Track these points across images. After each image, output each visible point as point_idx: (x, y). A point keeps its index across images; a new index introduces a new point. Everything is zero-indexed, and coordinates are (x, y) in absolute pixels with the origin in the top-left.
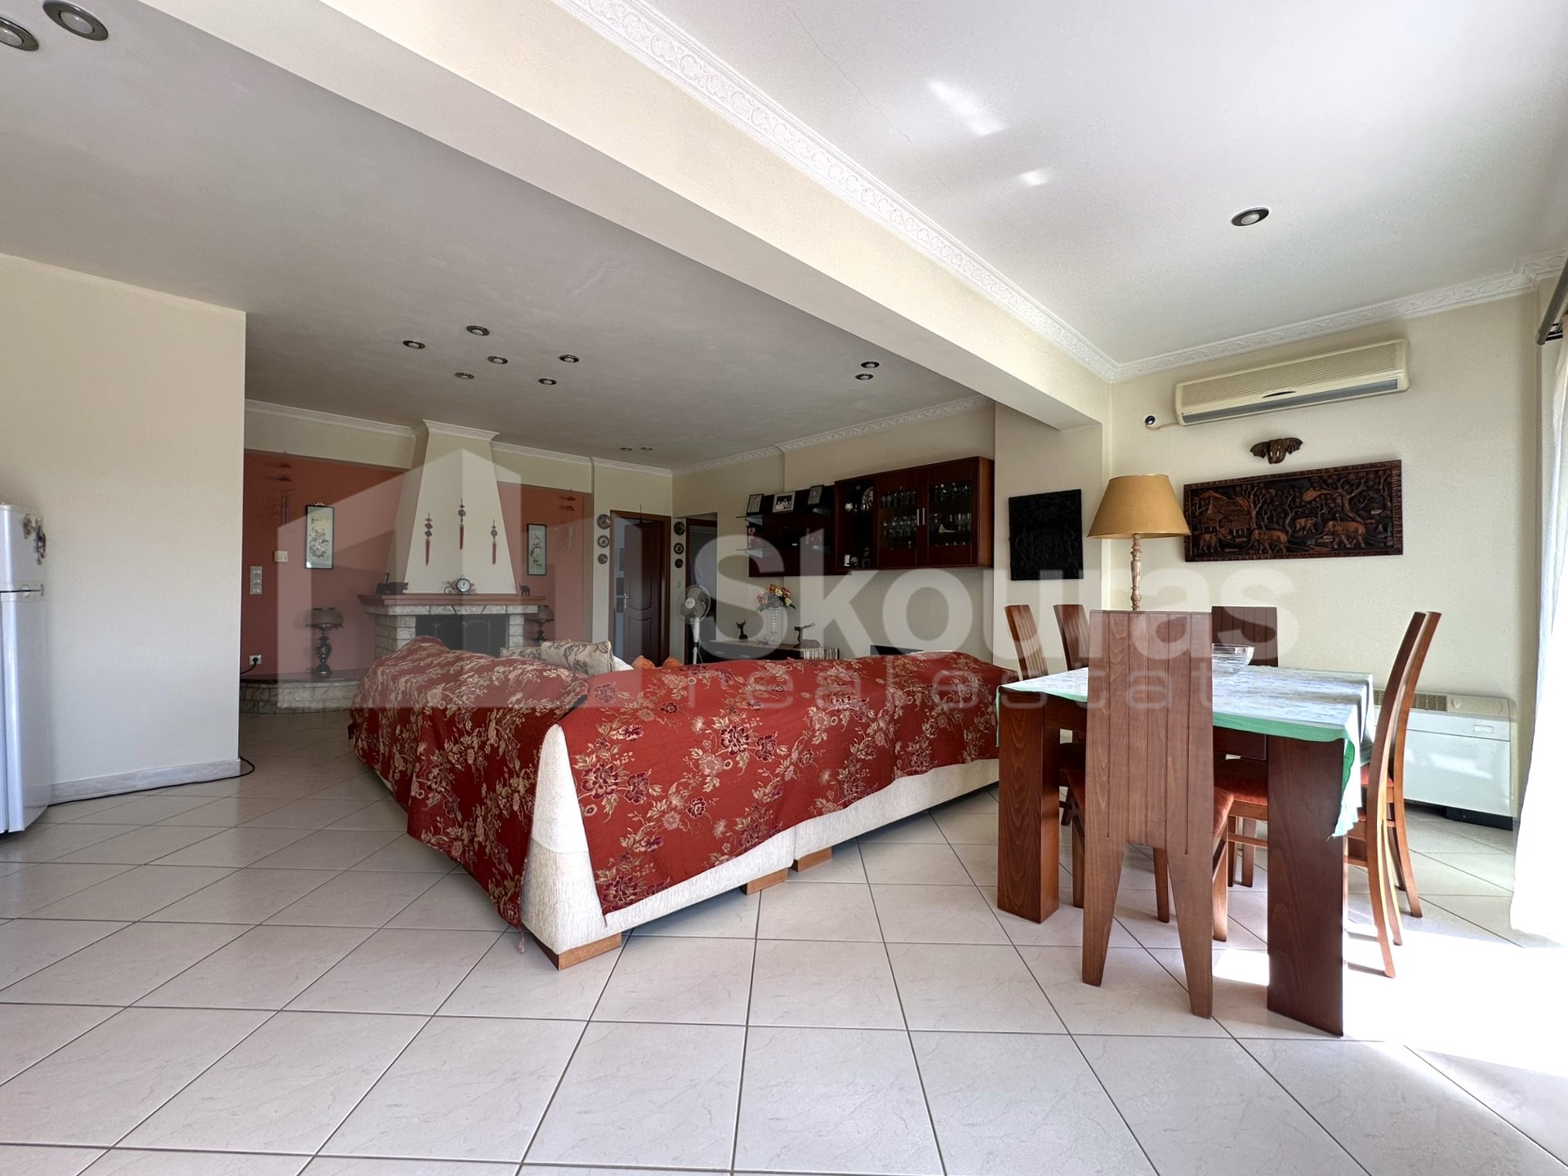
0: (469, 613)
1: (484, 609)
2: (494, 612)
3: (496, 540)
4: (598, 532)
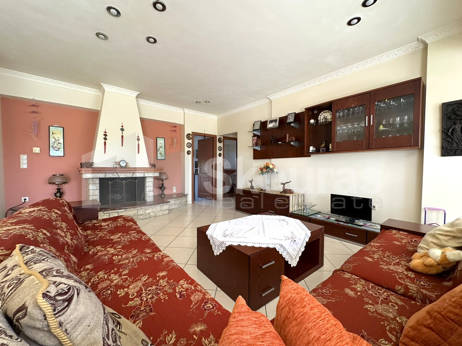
0: (125, 177)
2: (138, 176)
3: (139, 143)
4: (187, 141)
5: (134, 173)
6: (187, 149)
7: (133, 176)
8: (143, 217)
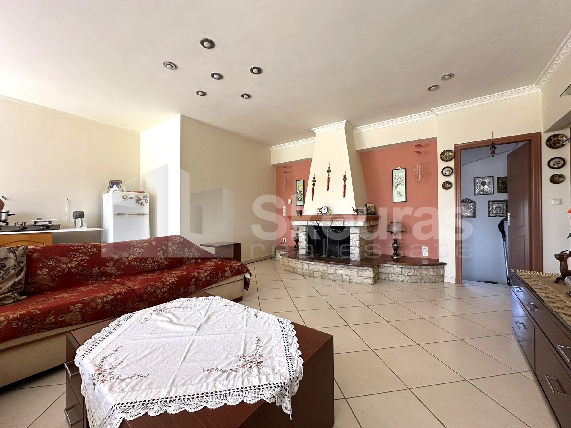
0: (324, 225)
1: (332, 223)
2: (337, 225)
3: (346, 183)
4: (441, 165)
5: (333, 221)
6: (441, 179)
7: (331, 225)
8: (334, 277)
